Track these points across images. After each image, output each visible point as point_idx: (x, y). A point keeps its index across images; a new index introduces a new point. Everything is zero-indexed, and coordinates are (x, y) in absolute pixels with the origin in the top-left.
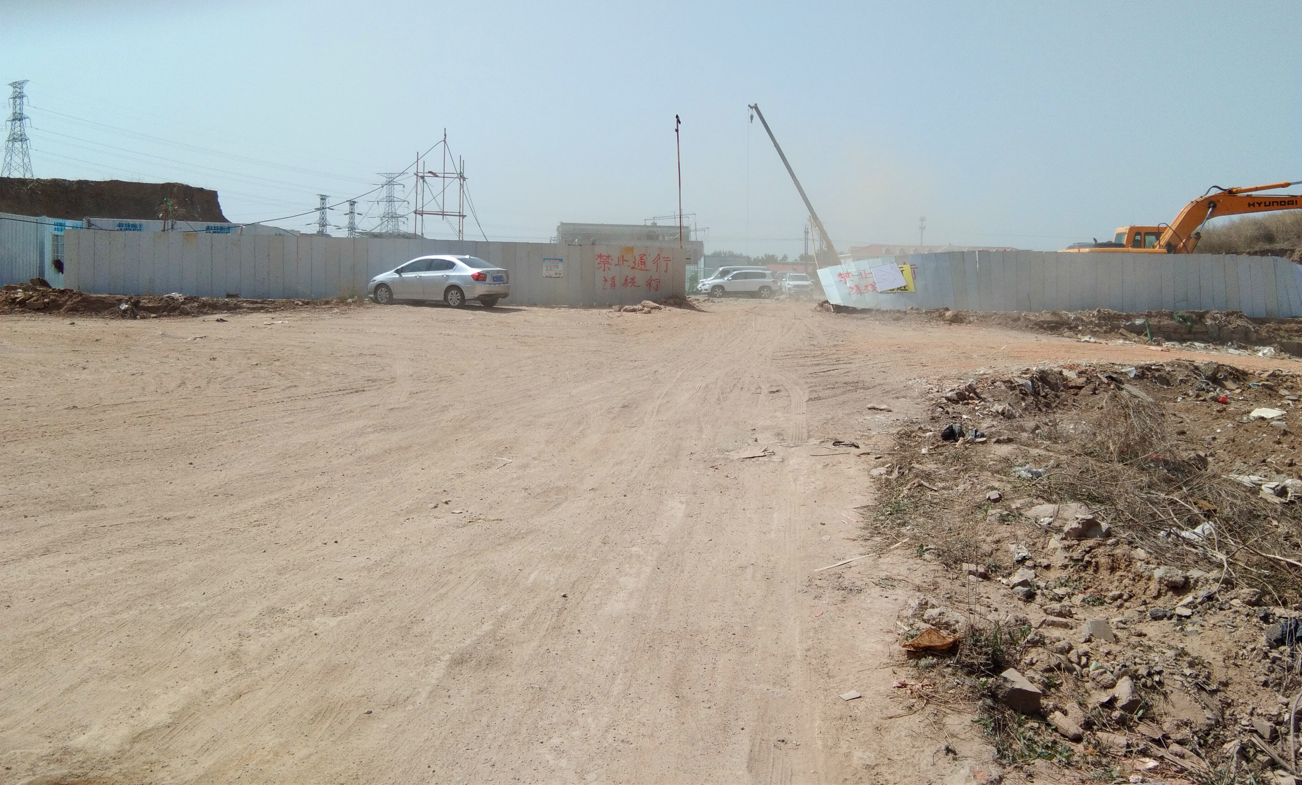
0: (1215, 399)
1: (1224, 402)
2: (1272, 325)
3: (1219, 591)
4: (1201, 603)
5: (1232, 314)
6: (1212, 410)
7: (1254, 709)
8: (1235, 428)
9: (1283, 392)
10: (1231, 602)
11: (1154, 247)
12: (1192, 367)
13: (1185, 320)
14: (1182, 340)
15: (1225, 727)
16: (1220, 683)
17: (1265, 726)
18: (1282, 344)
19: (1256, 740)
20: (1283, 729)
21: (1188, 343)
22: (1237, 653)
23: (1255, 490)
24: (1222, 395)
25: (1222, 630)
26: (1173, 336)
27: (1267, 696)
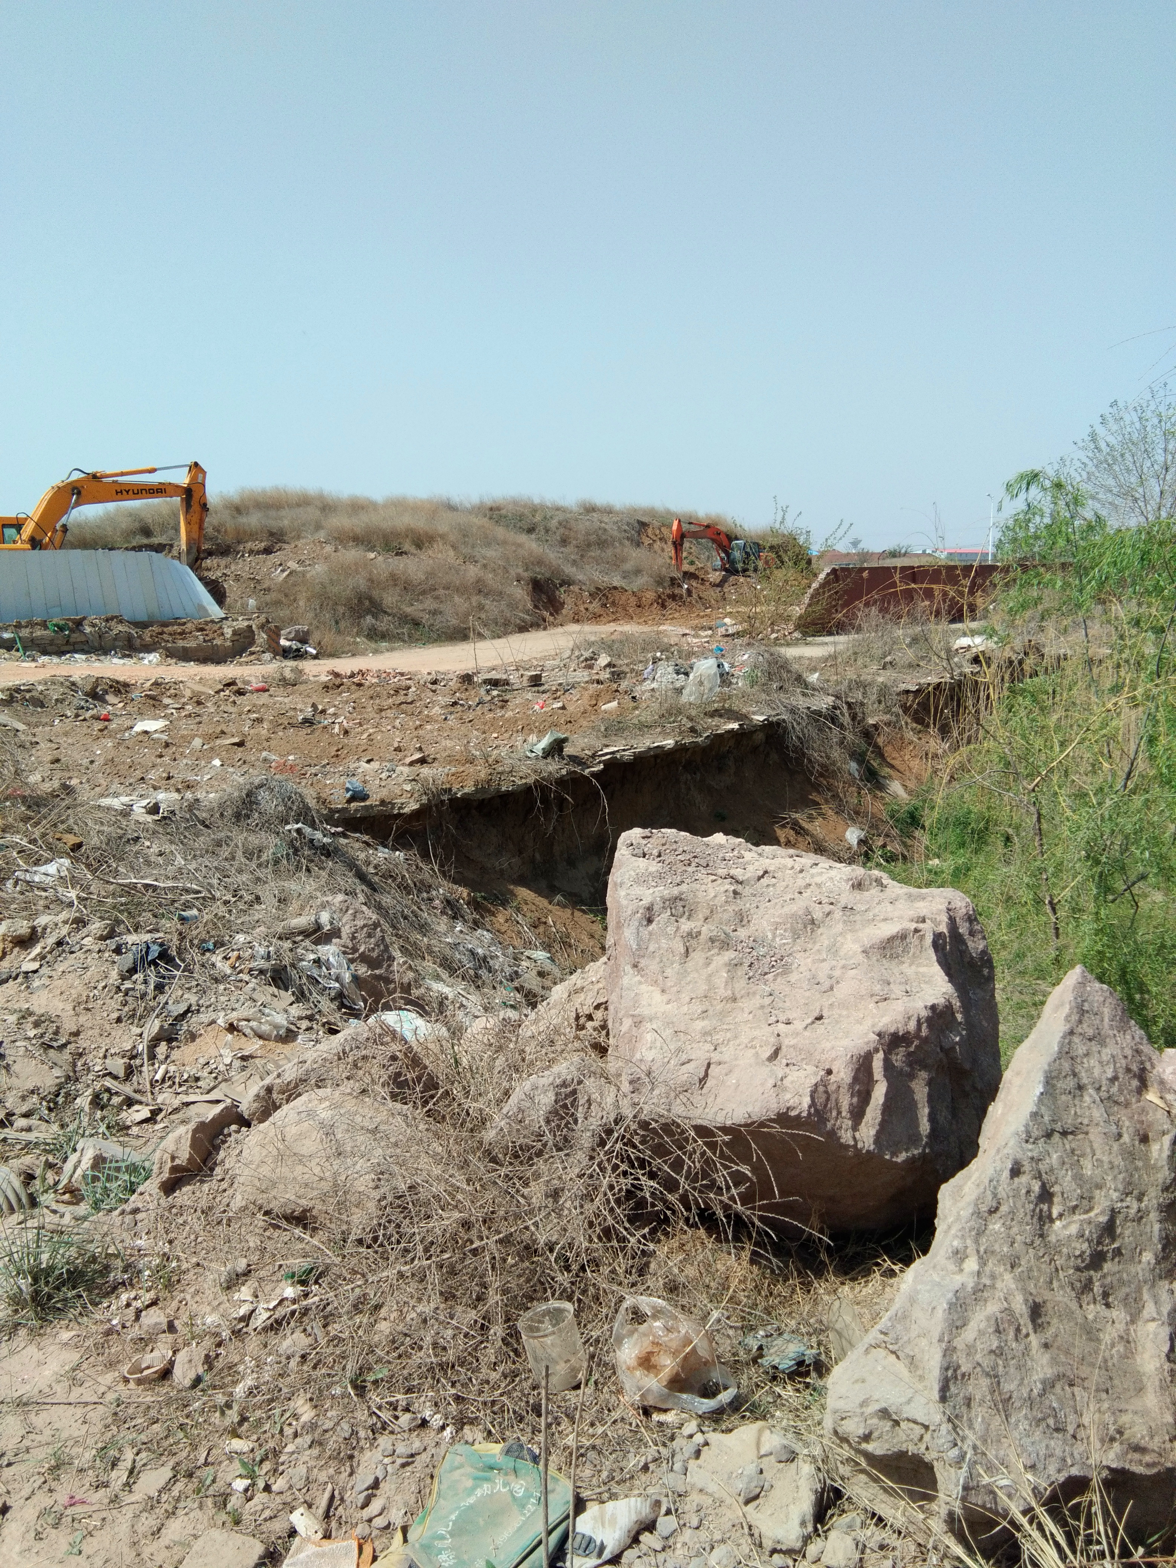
0: (97, 718)
1: (106, 719)
2: (154, 628)
3: (69, 934)
4: (50, 952)
5: (112, 618)
6: (93, 730)
7: (107, 1050)
8: (116, 747)
9: (166, 701)
10: (82, 942)
11: (14, 542)
12: (67, 683)
13: (61, 629)
14: (60, 653)
15: (77, 1080)
16: (71, 1034)
17: (118, 1065)
18: (167, 649)
19: (109, 1082)
20: (138, 1062)
21: (68, 656)
22: (88, 996)
23: (126, 812)
24: (105, 712)
25: (72, 975)
26: (49, 649)
27: (121, 1032)
